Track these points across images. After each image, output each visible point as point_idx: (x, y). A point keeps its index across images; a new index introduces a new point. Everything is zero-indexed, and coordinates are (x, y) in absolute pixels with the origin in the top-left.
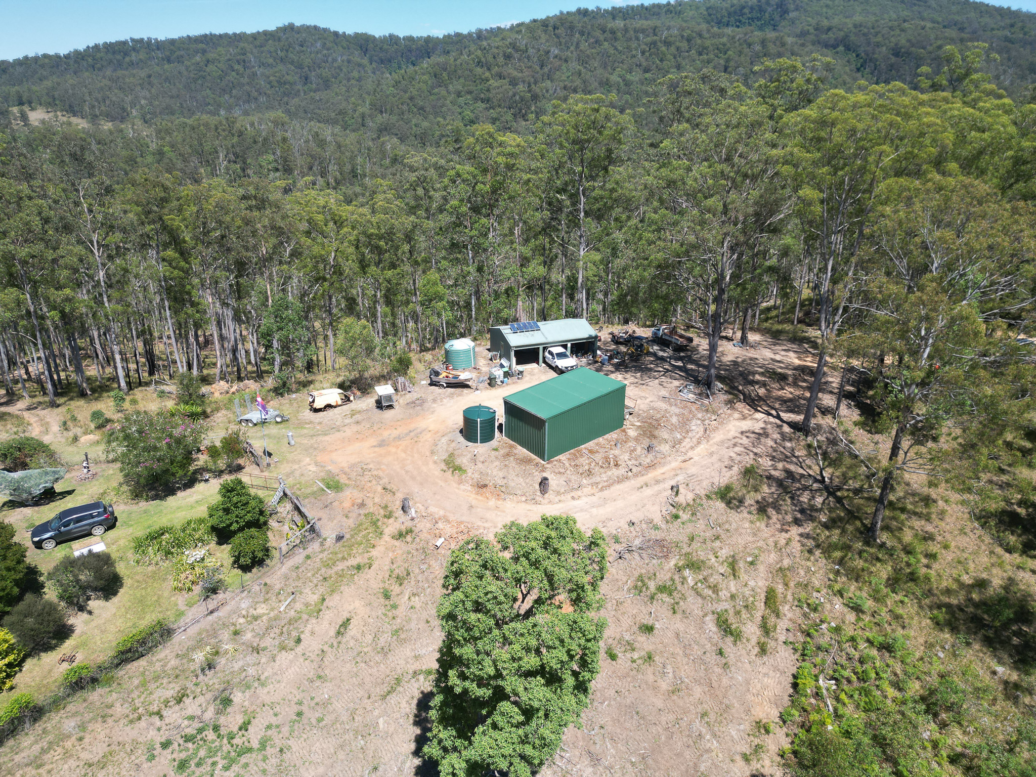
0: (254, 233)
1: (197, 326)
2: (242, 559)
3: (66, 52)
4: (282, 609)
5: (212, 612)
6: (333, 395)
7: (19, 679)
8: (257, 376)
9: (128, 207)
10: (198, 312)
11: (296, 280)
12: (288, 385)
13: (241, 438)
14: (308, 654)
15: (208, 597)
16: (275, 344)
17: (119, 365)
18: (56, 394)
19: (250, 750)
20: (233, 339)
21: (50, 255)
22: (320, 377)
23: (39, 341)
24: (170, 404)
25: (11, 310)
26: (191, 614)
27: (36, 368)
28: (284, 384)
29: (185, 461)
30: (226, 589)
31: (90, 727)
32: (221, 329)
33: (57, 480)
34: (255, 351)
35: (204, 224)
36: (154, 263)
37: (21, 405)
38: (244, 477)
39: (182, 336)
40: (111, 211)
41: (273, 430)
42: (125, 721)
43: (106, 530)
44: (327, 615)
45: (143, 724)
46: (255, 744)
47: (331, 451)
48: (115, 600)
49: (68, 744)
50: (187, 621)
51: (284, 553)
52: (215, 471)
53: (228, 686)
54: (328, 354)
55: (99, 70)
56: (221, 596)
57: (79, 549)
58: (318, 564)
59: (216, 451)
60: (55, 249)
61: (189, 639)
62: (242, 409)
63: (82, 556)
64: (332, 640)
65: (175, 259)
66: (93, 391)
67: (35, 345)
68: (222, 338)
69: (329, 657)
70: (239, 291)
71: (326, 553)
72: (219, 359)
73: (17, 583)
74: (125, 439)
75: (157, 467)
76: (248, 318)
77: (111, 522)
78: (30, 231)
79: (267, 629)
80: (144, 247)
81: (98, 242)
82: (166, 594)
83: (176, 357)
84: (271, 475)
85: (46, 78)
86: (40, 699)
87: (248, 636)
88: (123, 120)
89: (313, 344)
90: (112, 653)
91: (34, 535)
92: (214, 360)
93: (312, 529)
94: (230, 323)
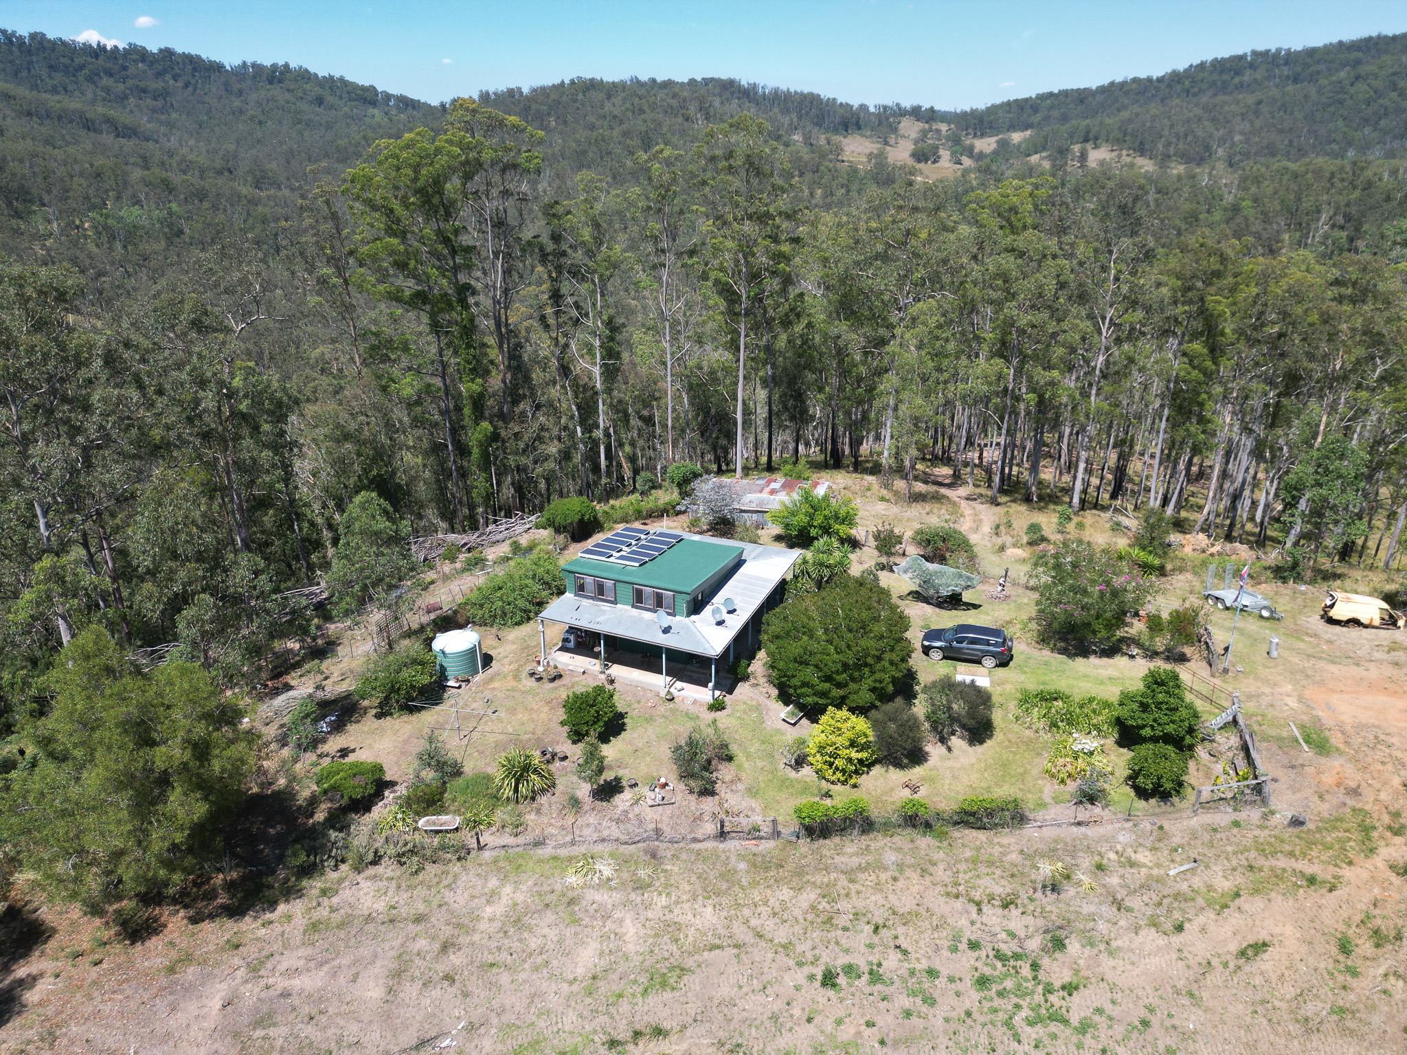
0: (1332, 337)
1: (1196, 450)
2: (1141, 780)
3: (1161, 74)
4: (1172, 873)
5: (1079, 824)
6: (1370, 608)
7: (863, 780)
8: (1256, 542)
9: (1164, 278)
10: (1204, 432)
11: (1374, 418)
12: (1299, 569)
13: (1200, 619)
14: (1186, 954)
15: (1081, 802)
16: (1302, 505)
17: (1080, 475)
18: (1002, 491)
19: (1065, 1022)
20: (1240, 479)
21: (1052, 327)
22: (1357, 574)
23: (1005, 425)
24: (1122, 543)
25: (990, 384)
26: (1053, 812)
27: (992, 455)
28: (1295, 565)
29: (1114, 621)
30: (1107, 806)
31: (908, 872)
32: (1227, 462)
33: (967, 587)
34: (1267, 506)
35: (1262, 313)
36: (1170, 355)
37: (963, 491)
38: (1185, 674)
39: (1169, 459)
40: (1142, 281)
41: (1252, 626)
42: (943, 890)
43: (997, 666)
44: (1233, 920)
45: (958, 904)
46: (1075, 1019)
47: (1333, 691)
48: (979, 749)
49: (884, 876)
50: (1047, 817)
51: (1203, 800)
52: (1147, 650)
53: (1066, 925)
54: (1386, 542)
55: (1195, 95)
56: (1097, 810)
57: (964, 674)
58: (1248, 842)
59: (1159, 624)
60: (1059, 321)
61: (1042, 839)
62: (1216, 581)
63: (963, 683)
64: (1229, 957)
65: (1202, 355)
66: (1041, 498)
67: (1000, 428)
68: (1224, 475)
69: (1216, 978)
70: (1275, 416)
71: (1267, 832)
72: (1210, 502)
73: (894, 681)
74: (1054, 568)
75: (1079, 615)
76: (1273, 456)
77: (1006, 658)
78: (1040, 296)
79: (1142, 887)
80: (1166, 333)
81: (1111, 319)
82: (1035, 772)
83: (1152, 484)
84: (1224, 686)
85: (1125, 107)
86: (875, 813)
87: (1114, 881)
88: (1201, 161)
89: (1366, 519)
90: (955, 807)
91: (926, 638)
92: (1202, 502)
93: (1258, 789)
94: (1245, 457)
